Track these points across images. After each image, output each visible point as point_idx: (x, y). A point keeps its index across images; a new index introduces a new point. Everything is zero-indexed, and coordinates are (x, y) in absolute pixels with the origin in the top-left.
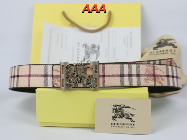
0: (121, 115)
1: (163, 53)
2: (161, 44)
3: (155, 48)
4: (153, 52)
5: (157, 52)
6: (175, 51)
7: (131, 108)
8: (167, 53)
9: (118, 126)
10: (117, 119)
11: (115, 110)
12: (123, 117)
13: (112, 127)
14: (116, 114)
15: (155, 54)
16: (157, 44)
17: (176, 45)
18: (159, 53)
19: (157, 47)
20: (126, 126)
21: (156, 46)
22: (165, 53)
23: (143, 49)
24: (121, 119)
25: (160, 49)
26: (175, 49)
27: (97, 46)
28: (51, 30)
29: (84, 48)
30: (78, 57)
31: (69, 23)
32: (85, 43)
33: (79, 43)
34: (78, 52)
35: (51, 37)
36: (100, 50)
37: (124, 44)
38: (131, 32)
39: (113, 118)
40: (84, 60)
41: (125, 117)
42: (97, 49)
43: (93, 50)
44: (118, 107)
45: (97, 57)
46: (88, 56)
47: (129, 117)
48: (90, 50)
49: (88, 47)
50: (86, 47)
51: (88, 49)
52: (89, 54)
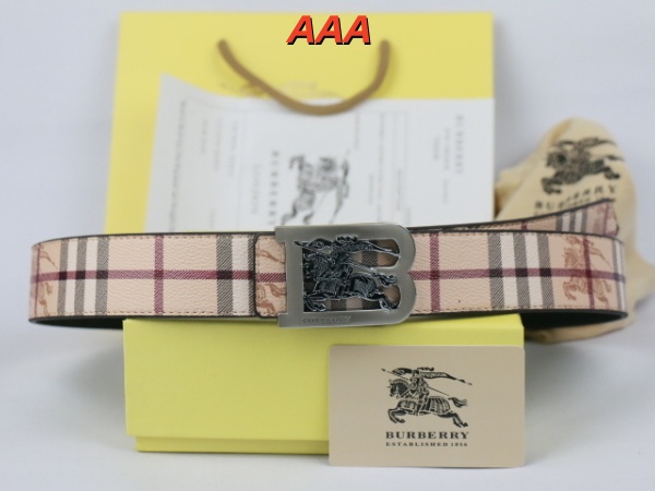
0: (421, 402)
7: (454, 379)
9: (408, 441)
10: (406, 417)
11: (398, 388)
12: (428, 409)
13: (387, 444)
14: (403, 399)
24: (421, 418)
27: (339, 162)
28: (183, 104)
29: (295, 171)
30: (273, 203)
31: (240, 81)
32: (297, 152)
33: (276, 154)
34: (274, 184)
35: (181, 127)
36: (350, 179)
37: (436, 157)
38: (460, 118)
39: (393, 414)
40: (295, 212)
41: (433, 410)
42: (339, 173)
43: (324, 179)
44: (408, 376)
45: (340, 203)
46: (307, 197)
47: (448, 409)
48: (316, 179)
49: (309, 166)
50: (301, 167)
51: (310, 173)
52: (312, 194)
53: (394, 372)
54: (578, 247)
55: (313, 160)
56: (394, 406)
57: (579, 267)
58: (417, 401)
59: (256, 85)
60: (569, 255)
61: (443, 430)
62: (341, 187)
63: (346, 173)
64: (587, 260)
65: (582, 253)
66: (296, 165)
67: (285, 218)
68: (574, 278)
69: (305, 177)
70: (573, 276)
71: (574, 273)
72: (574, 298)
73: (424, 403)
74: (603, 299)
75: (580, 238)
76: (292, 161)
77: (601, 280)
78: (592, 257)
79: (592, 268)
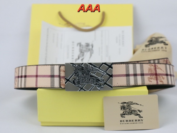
0: (129, 111)
1: (155, 50)
2: (153, 41)
3: (146, 46)
4: (145, 50)
5: (149, 49)
6: (166, 48)
7: (138, 104)
8: (159, 50)
9: (126, 123)
10: (125, 116)
11: (123, 108)
12: (131, 113)
13: (121, 124)
14: (125, 111)
15: (147, 52)
16: (149, 41)
17: (167, 42)
18: (151, 50)
19: (149, 45)
20: (135, 122)
21: (148, 43)
22: (157, 50)
23: (134, 46)
24: (129, 116)
25: (151, 47)
26: (166, 46)
27: (91, 44)
28: (48, 29)
29: (79, 47)
30: (73, 56)
31: (64, 22)
32: (79, 42)
33: (73, 42)
34: (73, 51)
35: (48, 35)
36: (94, 48)
37: (117, 42)
38: (123, 31)
39: (122, 115)
40: (79, 58)
41: (133, 114)
42: (91, 47)
43: (86, 49)
44: (126, 104)
45: (91, 55)
46: (82, 54)
47: (137, 113)
48: (84, 49)
49: (82, 45)
50: (80, 46)
51: (83, 47)
52: (83, 53)
53: (121, 103)
54: (153, 67)
55: (83, 44)
56: (122, 113)
57: (153, 73)
58: (128, 111)
59: (69, 24)
60: (150, 69)
61: (136, 119)
62: (91, 51)
63: (92, 47)
64: (156, 71)
65: (154, 69)
66: (79, 45)
67: (76, 60)
68: (151, 76)
69: (81, 48)
70: (151, 75)
71: (151, 74)
72: (151, 82)
73: (130, 112)
74: (162, 81)
75: (153, 65)
76: (78, 44)
77: (161, 76)
78: (157, 70)
79: (157, 73)
